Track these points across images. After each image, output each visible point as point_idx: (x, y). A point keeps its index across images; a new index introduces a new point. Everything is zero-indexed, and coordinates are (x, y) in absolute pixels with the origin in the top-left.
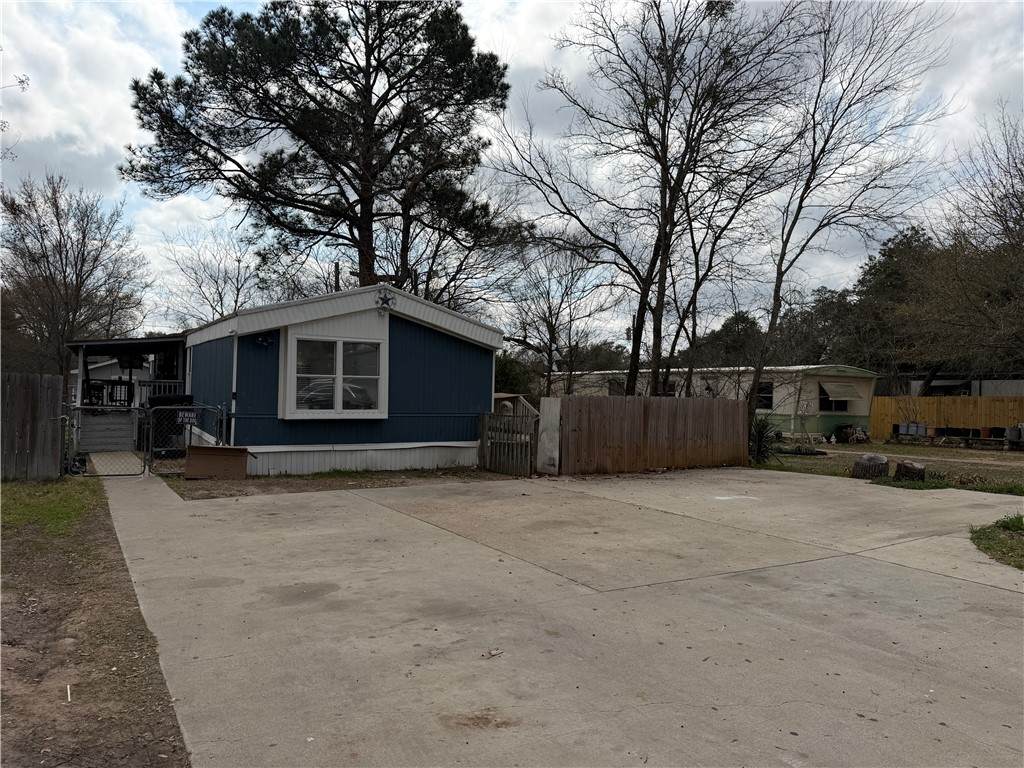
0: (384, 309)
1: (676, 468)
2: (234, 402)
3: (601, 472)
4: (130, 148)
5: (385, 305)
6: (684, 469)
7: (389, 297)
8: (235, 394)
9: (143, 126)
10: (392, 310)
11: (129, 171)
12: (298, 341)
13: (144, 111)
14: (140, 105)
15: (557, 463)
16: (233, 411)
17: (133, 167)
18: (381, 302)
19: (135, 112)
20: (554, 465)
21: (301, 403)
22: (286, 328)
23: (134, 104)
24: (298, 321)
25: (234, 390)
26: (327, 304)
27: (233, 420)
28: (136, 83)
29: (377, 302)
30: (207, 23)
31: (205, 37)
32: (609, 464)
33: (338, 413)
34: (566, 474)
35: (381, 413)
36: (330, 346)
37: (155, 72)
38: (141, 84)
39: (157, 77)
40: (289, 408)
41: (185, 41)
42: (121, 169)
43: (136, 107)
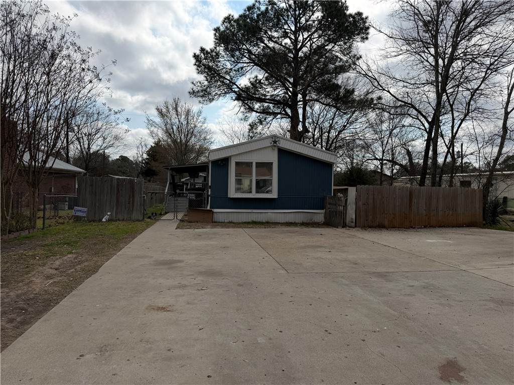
0: (275, 146)
1: (430, 227)
2: (210, 190)
3: (381, 227)
4: (193, 83)
5: (275, 144)
6: (435, 227)
7: (276, 140)
8: (210, 186)
9: (198, 73)
10: (278, 146)
11: (193, 93)
12: (236, 162)
13: (199, 66)
14: (197, 64)
15: (354, 221)
16: (209, 194)
17: (194, 91)
18: (273, 143)
19: (196, 67)
20: (353, 222)
21: (238, 190)
22: (230, 156)
23: (194, 63)
24: (235, 154)
25: (210, 185)
26: (248, 145)
27: (209, 198)
28: (195, 54)
29: (271, 143)
30: (224, 22)
31: (222, 29)
32: (386, 223)
33: (254, 195)
34: (359, 227)
35: (274, 195)
36: (249, 165)
37: (202, 48)
38: (197, 54)
39: (202, 50)
40: (233, 193)
41: (214, 32)
42: (190, 93)
43: (195, 65)
